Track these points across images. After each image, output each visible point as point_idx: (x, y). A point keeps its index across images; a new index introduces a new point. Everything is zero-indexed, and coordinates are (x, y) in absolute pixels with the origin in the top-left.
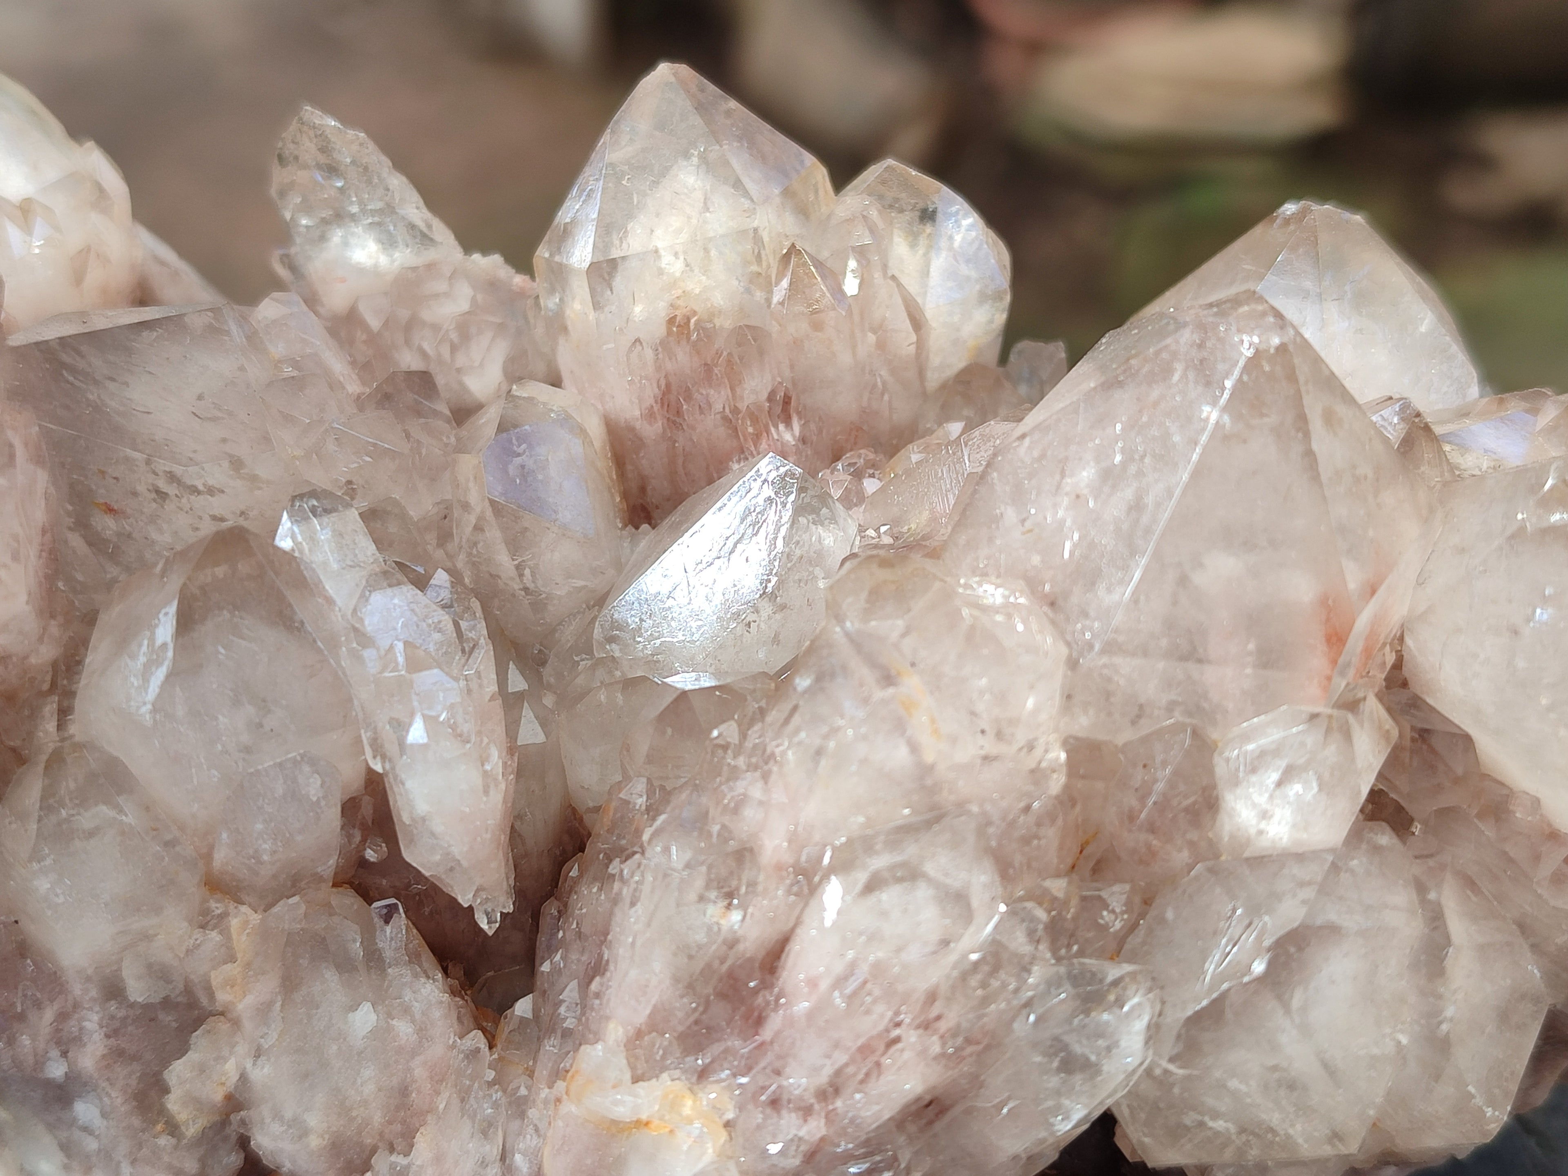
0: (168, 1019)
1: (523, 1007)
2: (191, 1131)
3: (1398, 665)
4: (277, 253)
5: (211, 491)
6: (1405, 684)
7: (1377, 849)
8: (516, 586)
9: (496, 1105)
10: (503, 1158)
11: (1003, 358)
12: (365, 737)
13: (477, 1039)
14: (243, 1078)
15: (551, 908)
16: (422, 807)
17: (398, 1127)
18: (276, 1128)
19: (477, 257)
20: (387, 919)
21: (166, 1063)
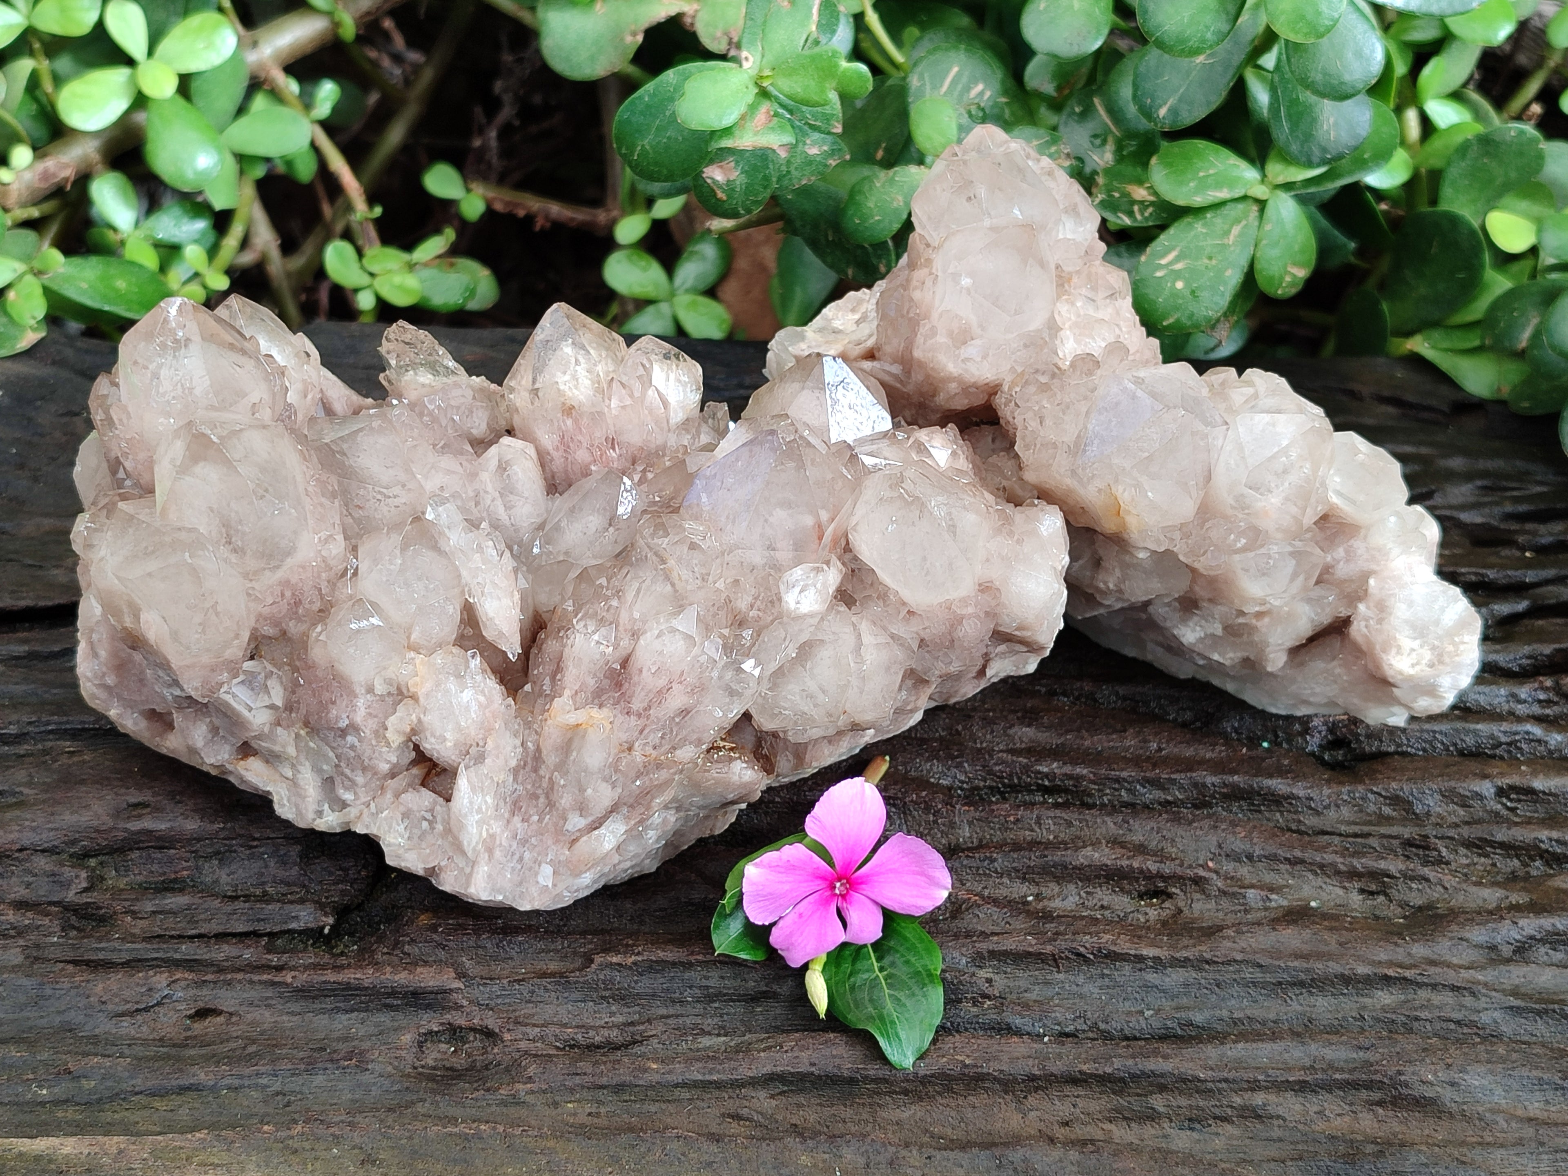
0: (390, 700)
1: (528, 688)
2: (394, 745)
3: (848, 543)
4: (382, 375)
5: (395, 497)
6: (851, 551)
7: (838, 612)
8: (508, 523)
9: (519, 724)
10: (522, 745)
11: (702, 410)
12: (466, 589)
13: (510, 700)
14: (420, 721)
15: (534, 650)
16: (491, 614)
17: (481, 736)
18: (433, 740)
19: (474, 377)
20: (473, 657)
21: (386, 718)
